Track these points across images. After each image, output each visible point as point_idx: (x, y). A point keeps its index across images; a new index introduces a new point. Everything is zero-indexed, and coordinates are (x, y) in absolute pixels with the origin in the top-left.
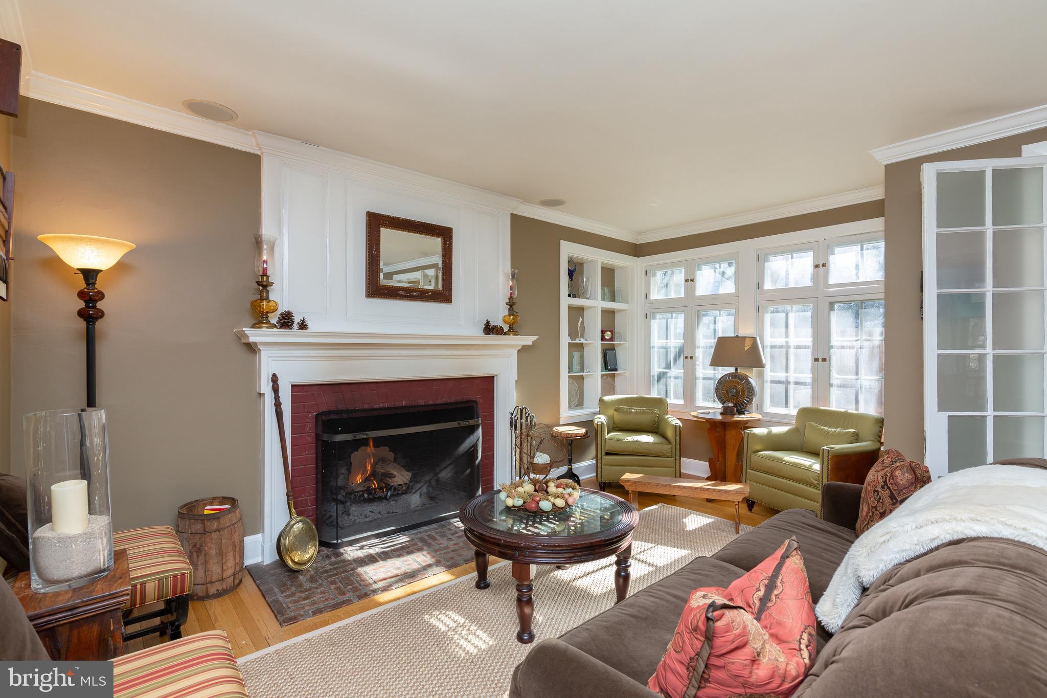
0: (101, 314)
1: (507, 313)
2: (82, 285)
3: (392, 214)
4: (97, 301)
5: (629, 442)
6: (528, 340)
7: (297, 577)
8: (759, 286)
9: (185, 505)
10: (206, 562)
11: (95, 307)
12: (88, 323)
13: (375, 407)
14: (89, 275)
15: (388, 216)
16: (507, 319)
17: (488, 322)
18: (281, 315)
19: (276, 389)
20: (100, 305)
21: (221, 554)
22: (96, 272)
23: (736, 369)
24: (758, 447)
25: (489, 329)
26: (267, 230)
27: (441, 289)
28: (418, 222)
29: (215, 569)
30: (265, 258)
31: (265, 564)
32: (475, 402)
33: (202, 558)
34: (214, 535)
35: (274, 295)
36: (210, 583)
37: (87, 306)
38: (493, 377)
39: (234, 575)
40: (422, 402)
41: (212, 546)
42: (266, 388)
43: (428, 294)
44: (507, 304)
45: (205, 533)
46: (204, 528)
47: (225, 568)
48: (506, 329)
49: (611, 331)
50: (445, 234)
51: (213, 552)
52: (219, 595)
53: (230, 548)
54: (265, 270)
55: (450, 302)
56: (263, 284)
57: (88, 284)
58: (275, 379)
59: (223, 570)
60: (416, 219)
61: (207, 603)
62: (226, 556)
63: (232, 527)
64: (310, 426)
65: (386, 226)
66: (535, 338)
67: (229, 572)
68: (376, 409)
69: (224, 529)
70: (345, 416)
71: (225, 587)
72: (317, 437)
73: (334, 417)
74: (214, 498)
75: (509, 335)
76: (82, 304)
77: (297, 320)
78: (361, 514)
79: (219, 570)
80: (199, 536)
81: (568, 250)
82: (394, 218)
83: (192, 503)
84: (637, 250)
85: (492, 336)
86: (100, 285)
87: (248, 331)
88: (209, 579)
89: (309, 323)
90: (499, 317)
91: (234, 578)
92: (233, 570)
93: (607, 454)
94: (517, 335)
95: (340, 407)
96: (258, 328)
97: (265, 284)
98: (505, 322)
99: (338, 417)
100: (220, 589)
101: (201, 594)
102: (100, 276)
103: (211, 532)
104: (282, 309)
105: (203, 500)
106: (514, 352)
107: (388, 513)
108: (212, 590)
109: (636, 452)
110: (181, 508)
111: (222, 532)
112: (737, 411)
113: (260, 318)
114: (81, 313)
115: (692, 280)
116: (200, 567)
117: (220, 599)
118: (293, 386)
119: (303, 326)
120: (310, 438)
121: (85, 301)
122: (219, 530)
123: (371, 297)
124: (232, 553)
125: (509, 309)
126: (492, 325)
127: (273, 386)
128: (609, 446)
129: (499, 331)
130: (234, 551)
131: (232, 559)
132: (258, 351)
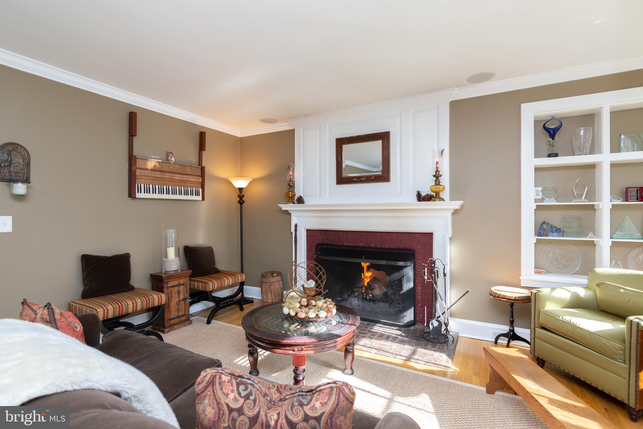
0: (244, 202)
1: (434, 184)
3: (348, 136)
4: (242, 197)
6: (456, 205)
11: (242, 200)
12: (240, 205)
13: (345, 244)
14: (241, 189)
15: (346, 137)
16: (433, 188)
17: (419, 193)
18: (298, 198)
20: (243, 199)
21: (266, 292)
22: (242, 188)
25: (420, 198)
27: (381, 172)
28: (365, 135)
30: (291, 173)
32: (414, 250)
37: (240, 200)
38: (432, 233)
41: (264, 288)
42: (293, 230)
43: (372, 177)
44: (434, 176)
47: (268, 298)
48: (433, 196)
50: (385, 138)
51: (264, 291)
53: (269, 291)
54: (291, 179)
55: (389, 181)
56: (291, 185)
57: (240, 193)
58: (296, 226)
64: (314, 249)
65: (345, 144)
66: (461, 202)
68: (345, 246)
69: (267, 283)
70: (330, 247)
75: (437, 201)
76: (239, 199)
79: (266, 298)
86: (243, 193)
87: (281, 205)
90: (427, 187)
92: (271, 300)
94: (442, 201)
95: (328, 242)
96: (287, 204)
98: (433, 191)
99: (326, 247)
102: (243, 189)
103: (263, 283)
104: (298, 195)
106: (449, 215)
107: (362, 308)
113: (288, 200)
114: (239, 202)
118: (307, 229)
120: (314, 255)
121: (240, 198)
123: (339, 184)
124: (270, 294)
125: (436, 181)
126: (423, 194)
127: (295, 229)
128: (543, 320)
129: (429, 198)
130: (271, 293)
131: (270, 296)
132: (290, 214)
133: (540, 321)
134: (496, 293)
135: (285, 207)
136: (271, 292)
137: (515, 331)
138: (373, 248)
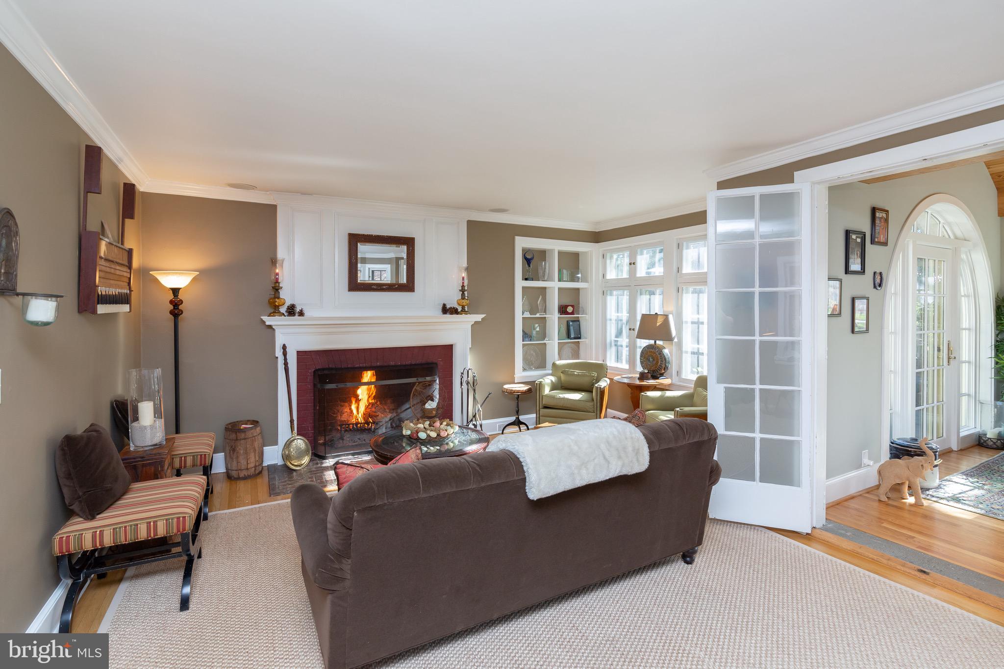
0: (181, 312)
1: (460, 298)
2: (171, 297)
3: (366, 233)
4: (179, 305)
5: (560, 399)
6: (479, 317)
7: (293, 473)
8: (679, 270)
9: (230, 424)
10: (237, 457)
11: (178, 309)
12: (175, 318)
13: (356, 366)
14: (175, 291)
15: (364, 235)
16: (460, 301)
17: (444, 305)
18: (288, 306)
19: (285, 354)
20: (181, 307)
21: (246, 453)
22: (179, 289)
23: (655, 342)
24: (649, 407)
25: (445, 310)
26: (281, 254)
27: (405, 282)
28: (387, 236)
29: (243, 462)
30: (277, 271)
31: (279, 464)
32: (436, 364)
33: (235, 454)
34: (242, 442)
35: (283, 294)
36: (240, 470)
37: (174, 309)
38: (452, 345)
39: (255, 466)
40: (392, 363)
41: (241, 448)
42: (279, 353)
43: (396, 286)
44: (460, 290)
45: (237, 440)
46: (237, 437)
47: (249, 462)
48: (460, 309)
49: (572, 306)
50: (409, 242)
51: (242, 452)
52: (245, 478)
53: (252, 451)
54: (277, 279)
55: (414, 291)
56: (276, 289)
57: (175, 296)
58: (284, 347)
59: (248, 464)
60: (385, 234)
61: (238, 482)
62: (249, 455)
63: (254, 438)
64: (310, 378)
65: (361, 241)
66: (483, 316)
67: (252, 465)
69: (248, 438)
71: (249, 474)
72: (315, 385)
73: (326, 372)
74: (248, 421)
75: (461, 314)
76: (171, 307)
77: (298, 309)
78: (352, 440)
79: (245, 463)
80: (234, 441)
81: (522, 243)
82: (368, 236)
83: (234, 422)
84: (596, 237)
85: (448, 316)
86: (181, 296)
87: (265, 318)
88: (239, 468)
89: (305, 311)
90: (453, 301)
91: (255, 469)
92: (254, 464)
93: (546, 407)
94: (467, 314)
95: (330, 366)
96: (273, 316)
97: (277, 288)
98: (459, 304)
99: (329, 373)
100: (246, 474)
101: (235, 476)
102: (181, 290)
103: (240, 440)
104: (288, 303)
105: (241, 421)
106: (469, 327)
108: (242, 475)
109: (565, 407)
110: (227, 425)
111: (247, 440)
112: (651, 376)
113: (275, 310)
114: (171, 312)
115: (634, 264)
116: (234, 460)
117: (245, 481)
118: (297, 351)
119: (301, 314)
120: (310, 386)
121: (173, 306)
122: (245, 439)
123: (352, 291)
124: (253, 454)
125: (462, 294)
126: (448, 307)
127: (283, 352)
128: (545, 402)
129: (454, 311)
130: (255, 453)
131: (253, 457)
132: (274, 330)
133: (543, 403)
134: (511, 390)
135: (269, 321)
136: (255, 450)
137: (520, 418)
138: (392, 366)
